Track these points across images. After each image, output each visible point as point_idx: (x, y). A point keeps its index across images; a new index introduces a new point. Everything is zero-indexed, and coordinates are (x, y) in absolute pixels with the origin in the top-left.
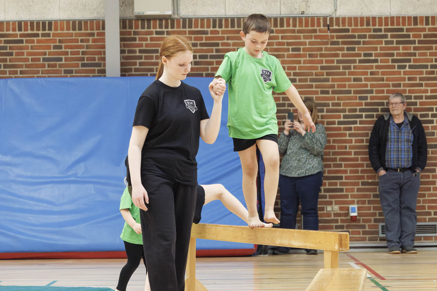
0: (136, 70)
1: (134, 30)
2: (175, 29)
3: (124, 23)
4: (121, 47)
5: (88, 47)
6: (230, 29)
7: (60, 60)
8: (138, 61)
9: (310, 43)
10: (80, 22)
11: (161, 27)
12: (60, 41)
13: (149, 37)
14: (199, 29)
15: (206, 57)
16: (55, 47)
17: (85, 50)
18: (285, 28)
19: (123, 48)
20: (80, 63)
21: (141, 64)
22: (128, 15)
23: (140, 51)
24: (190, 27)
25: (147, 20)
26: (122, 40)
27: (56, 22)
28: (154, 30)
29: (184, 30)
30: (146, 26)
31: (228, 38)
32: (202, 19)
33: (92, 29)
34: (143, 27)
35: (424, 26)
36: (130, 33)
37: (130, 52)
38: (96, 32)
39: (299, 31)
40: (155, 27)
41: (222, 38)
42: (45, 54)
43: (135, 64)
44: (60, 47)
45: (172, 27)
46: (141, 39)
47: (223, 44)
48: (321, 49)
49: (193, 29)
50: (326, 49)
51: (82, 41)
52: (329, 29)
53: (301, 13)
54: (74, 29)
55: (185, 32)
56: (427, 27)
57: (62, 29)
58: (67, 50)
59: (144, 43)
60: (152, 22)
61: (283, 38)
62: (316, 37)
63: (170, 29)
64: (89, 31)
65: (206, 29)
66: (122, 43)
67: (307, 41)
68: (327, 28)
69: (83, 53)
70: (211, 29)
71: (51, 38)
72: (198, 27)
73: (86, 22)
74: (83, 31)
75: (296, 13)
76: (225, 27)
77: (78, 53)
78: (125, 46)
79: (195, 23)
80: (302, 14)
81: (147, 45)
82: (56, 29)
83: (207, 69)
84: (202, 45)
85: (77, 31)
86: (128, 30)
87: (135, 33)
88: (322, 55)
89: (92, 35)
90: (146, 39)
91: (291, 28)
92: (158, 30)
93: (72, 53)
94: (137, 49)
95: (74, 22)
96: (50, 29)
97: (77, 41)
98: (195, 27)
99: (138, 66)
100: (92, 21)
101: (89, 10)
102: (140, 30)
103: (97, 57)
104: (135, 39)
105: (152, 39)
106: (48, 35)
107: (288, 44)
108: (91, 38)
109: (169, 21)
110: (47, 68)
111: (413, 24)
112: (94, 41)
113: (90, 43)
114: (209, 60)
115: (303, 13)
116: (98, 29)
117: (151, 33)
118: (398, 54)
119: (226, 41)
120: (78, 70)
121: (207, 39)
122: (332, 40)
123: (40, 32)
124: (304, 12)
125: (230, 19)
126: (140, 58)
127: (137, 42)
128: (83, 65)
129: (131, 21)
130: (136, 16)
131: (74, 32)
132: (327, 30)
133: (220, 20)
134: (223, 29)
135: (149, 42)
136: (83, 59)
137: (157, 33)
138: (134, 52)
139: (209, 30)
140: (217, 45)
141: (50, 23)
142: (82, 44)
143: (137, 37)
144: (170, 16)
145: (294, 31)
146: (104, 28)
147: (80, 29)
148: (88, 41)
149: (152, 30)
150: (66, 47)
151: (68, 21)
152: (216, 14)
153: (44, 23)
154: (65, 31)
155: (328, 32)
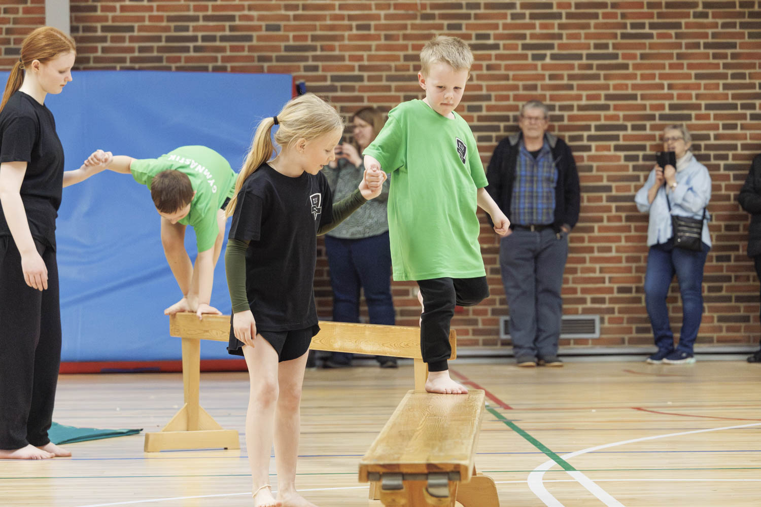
0: (97, 60)
4: (71, 21)
5: (16, 21)
8: (100, 45)
9: (387, 17)
15: (213, 39)
17: (10, 26)
19: (75, 24)
20: (3, 47)
21: (104, 50)
23: (104, 29)
26: (73, 9)
37: (86, 29)
43: (95, 50)
46: (105, 9)
47: (242, 18)
48: (404, 27)
50: (414, 27)
51: (6, 11)
66: (73, 14)
69: (8, 31)
78: (78, 19)
83: (215, 59)
84: (206, 18)
88: (406, 37)
94: (99, 25)
99: (99, 54)
104: (94, 9)
107: (351, 18)
112: (26, 11)
113: (20, 15)
114: (218, 44)
118: (533, 36)
119: (246, 12)
120: (1, 60)
126: (103, 39)
127: (99, 13)
128: (8, 52)
136: (7, 42)
138: (94, 29)
140: (232, 18)
142: (7, 16)
143: (99, 4)
148: (16, 11)
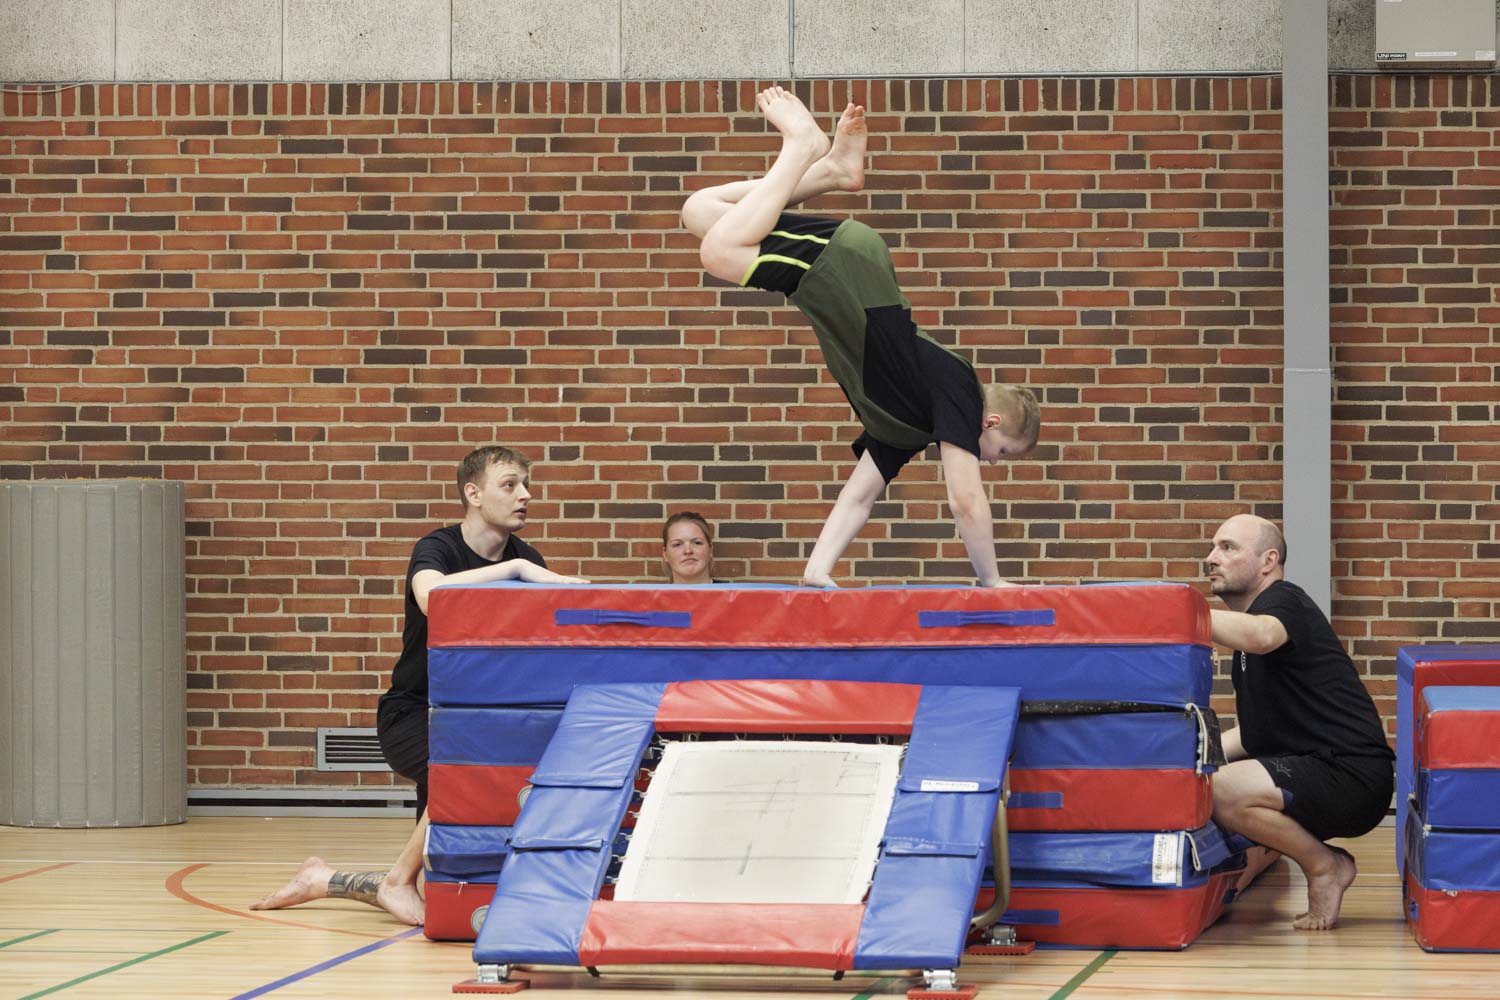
0: (1379, 237)
1: (1373, 108)
3: (1343, 87)
4: (1331, 163)
5: (1225, 162)
7: (1140, 201)
8: (1386, 209)
10: (1202, 81)
11: (1460, 100)
12: (1139, 143)
13: (1421, 131)
16: (1123, 162)
17: (1217, 171)
19: (1338, 167)
20: (1201, 211)
21: (1394, 218)
22: (1355, 61)
23: (1394, 177)
25: (1416, 78)
26: (1335, 139)
27: (1126, 79)
28: (1439, 110)
30: (1413, 95)
33: (1240, 104)
34: (1403, 101)
36: (1360, 119)
37: (1359, 178)
38: (1252, 113)
40: (1440, 101)
42: (1089, 182)
43: (1376, 217)
44: (1138, 162)
46: (1395, 140)
51: (1208, 142)
54: (1183, 104)
57: (1145, 104)
58: (1160, 171)
59: (1406, 150)
60: (1431, 82)
63: (1488, 108)
64: (1231, 112)
66: (1336, 149)
69: (1211, 181)
71: (1110, 131)
73: (1221, 80)
74: (1212, 112)
77: (1193, 182)
78: (1344, 159)
81: (1414, 158)
82: (1126, 105)
85: (1193, 112)
86: (1354, 109)
87: (1378, 119)
89: (1242, 123)
90: (1412, 140)
92: (1451, 109)
93: (1176, 181)
94: (1384, 170)
95: (1184, 80)
96: (1107, 104)
97: (1192, 142)
99: (1385, 226)
100: (1240, 77)
101: (1231, 43)
102: (1393, 109)
103: (1254, 193)
104: (1376, 139)
105: (1431, 139)
106: (1102, 123)
108: (1236, 134)
109: (1488, 82)
110: (1094, 228)
112: (1246, 143)
113: (1235, 150)
116: (1259, 104)
117: (1429, 119)
120: (1196, 235)
123: (1075, 114)
126: (1393, 197)
127: (1384, 147)
128: (1211, 219)
129: (1363, 78)
130: (1382, 66)
131: (1182, 114)
135: (1421, 148)
136: (1210, 200)
137: (1448, 119)
138: (1374, 178)
141: (1107, 84)
142: (1210, 151)
143: (1384, 130)
144: (1491, 64)
146: (1277, 102)
147: (1202, 104)
148: (1227, 142)
149: (1431, 109)
150: (1157, 162)
151: (1164, 79)
153: (1088, 84)
154: (1156, 112)
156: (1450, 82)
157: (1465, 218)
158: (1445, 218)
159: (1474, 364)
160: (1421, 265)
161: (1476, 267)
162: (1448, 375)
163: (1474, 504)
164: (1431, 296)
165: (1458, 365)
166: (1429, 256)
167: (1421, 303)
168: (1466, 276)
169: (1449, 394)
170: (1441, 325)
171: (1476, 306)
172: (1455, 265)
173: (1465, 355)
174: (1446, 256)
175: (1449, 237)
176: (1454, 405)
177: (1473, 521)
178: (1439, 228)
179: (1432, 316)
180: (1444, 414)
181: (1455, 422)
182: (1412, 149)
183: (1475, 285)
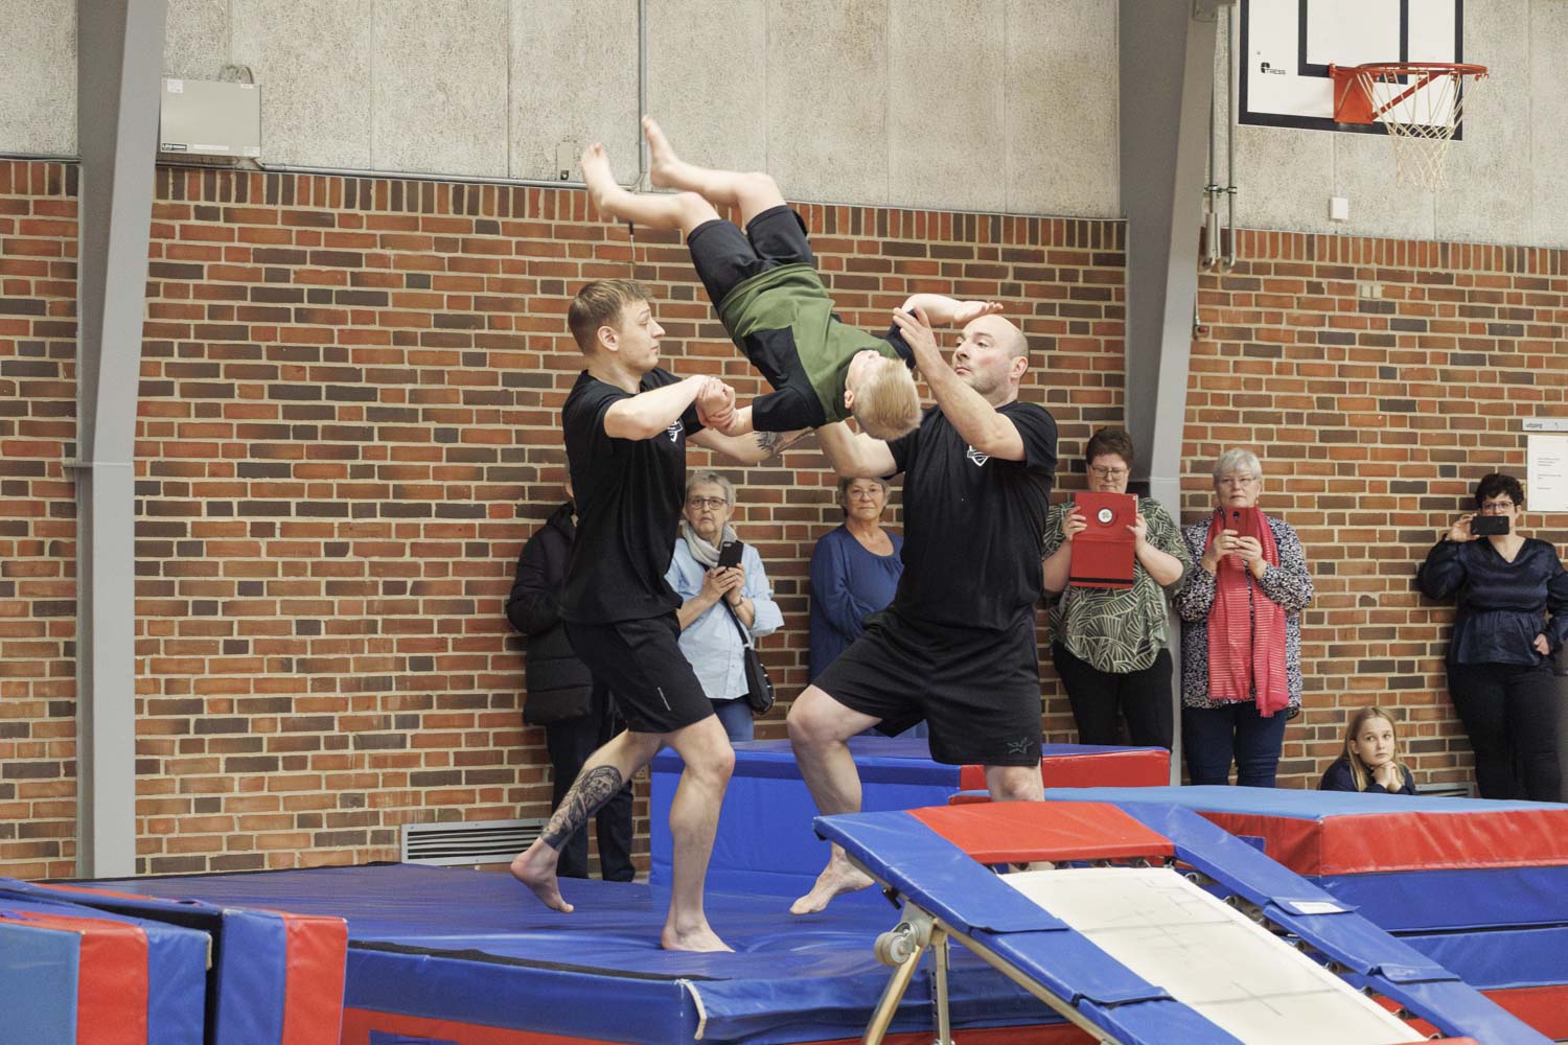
2: (248, 205)
6: (389, 212)
11: (210, 194)
13: (177, 224)
14: (312, 208)
18: (527, 220)
24: (288, 200)
25: (173, 170)
28: (193, 204)
29: (271, 207)
30: (170, 188)
31: (385, 242)
32: (320, 177)
33: (21, 188)
34: (164, 193)
35: (850, 237)
38: (31, 198)
39: (562, 232)
40: (194, 196)
41: (368, 241)
45: (241, 198)
49: (296, 207)
52: (632, 230)
53: (559, 177)
55: (274, 213)
56: (856, 238)
59: (165, 242)
60: (186, 175)
61: (521, 248)
62: (602, 252)
63: (233, 204)
64: (13, 196)
65: (327, 210)
67: (580, 262)
68: (627, 225)
70: (342, 210)
72: (307, 203)
75: (546, 176)
76: (378, 208)
79: (299, 188)
80: (562, 178)
81: (171, 251)
89: (22, 207)
90: (171, 232)
91: (541, 220)
92: (203, 203)
98: (299, 203)
100: (17, 160)
103: (33, 280)
105: (186, 232)
108: (17, 218)
109: (233, 177)
111: (824, 229)
115: (565, 176)
117: (184, 213)
121: (332, 239)
122: (639, 263)
124: (567, 173)
125: (389, 182)
132: (628, 231)
133: (366, 181)
134: (373, 212)
135: (177, 241)
137: (202, 213)
139: (335, 211)
145: (545, 230)
149: (186, 202)
152: (347, 163)
155: (628, 240)
156: (202, 176)
157: (215, 312)
158: (196, 312)
159: (220, 460)
160: (176, 359)
161: (223, 363)
162: (197, 470)
163: (221, 600)
164: (187, 391)
165: (207, 461)
166: (186, 351)
167: (176, 398)
168: (213, 371)
169: (201, 490)
170: (193, 420)
171: (222, 401)
172: (205, 360)
173: (211, 451)
174: (197, 350)
175: (202, 332)
176: (204, 500)
177: (219, 617)
178: (192, 322)
179: (185, 410)
180: (193, 510)
181: (204, 518)
182: (169, 241)
183: (222, 380)
